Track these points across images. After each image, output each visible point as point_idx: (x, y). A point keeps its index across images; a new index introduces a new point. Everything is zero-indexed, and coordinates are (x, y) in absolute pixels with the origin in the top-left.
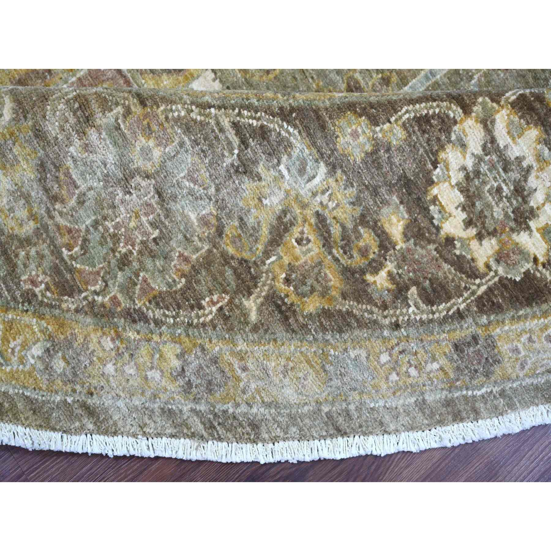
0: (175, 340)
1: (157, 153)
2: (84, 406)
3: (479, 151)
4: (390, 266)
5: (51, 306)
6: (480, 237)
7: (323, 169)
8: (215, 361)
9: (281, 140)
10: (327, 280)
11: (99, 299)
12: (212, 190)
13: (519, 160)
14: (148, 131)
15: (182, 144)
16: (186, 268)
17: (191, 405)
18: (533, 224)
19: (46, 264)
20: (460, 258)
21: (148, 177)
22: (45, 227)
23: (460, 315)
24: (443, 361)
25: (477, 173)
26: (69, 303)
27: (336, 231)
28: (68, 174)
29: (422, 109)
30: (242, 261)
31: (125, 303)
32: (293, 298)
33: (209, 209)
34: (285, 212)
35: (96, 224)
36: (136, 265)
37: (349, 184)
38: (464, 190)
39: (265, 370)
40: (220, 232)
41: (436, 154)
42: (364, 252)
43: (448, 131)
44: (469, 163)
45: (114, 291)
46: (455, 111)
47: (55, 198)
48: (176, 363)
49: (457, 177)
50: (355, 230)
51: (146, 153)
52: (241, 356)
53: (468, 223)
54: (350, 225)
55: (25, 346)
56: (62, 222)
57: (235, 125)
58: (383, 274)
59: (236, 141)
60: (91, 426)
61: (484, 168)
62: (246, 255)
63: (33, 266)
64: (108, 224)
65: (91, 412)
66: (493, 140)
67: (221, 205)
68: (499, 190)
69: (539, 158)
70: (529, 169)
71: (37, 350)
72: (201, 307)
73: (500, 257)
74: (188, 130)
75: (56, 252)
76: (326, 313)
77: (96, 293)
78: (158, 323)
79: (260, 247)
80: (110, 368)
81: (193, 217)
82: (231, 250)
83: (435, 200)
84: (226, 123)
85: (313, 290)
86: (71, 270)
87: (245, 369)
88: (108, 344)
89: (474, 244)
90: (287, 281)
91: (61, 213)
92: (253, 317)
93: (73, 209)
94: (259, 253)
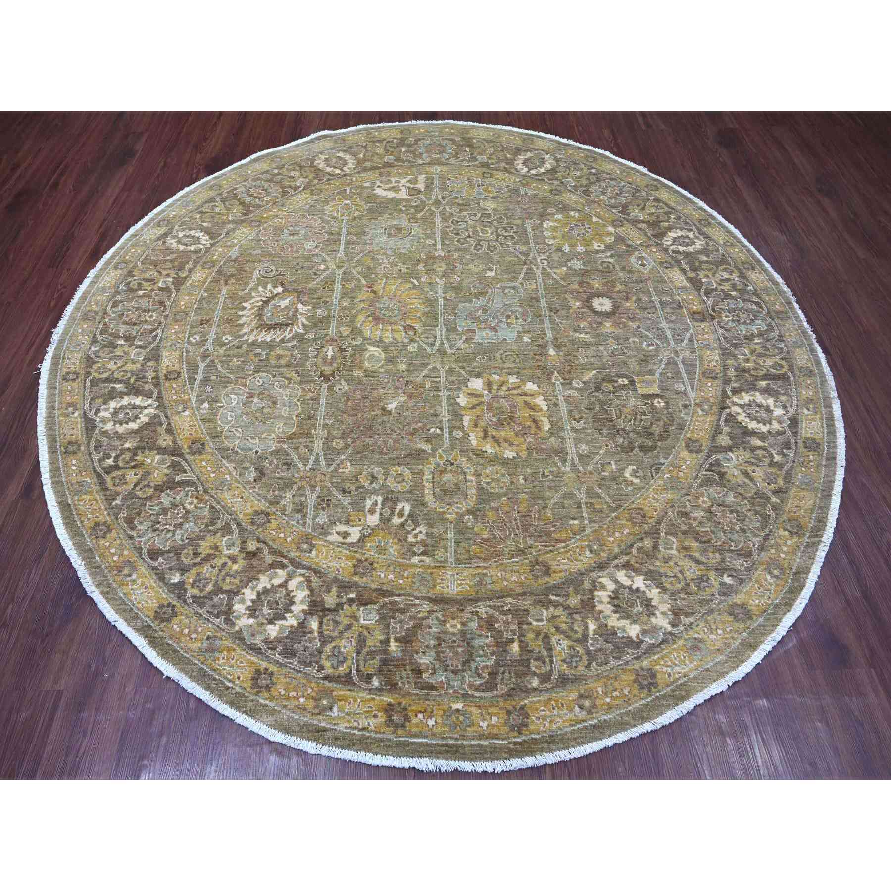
0: (778, 528)
1: (706, 499)
2: (795, 574)
3: (742, 411)
4: (773, 452)
5: (754, 564)
6: (770, 424)
7: (730, 454)
8: (789, 520)
9: (716, 461)
10: (772, 472)
11: (756, 546)
12: (725, 489)
13: (750, 401)
14: (698, 498)
15: (706, 490)
16: (753, 512)
17: (806, 537)
18: (772, 409)
19: (735, 557)
20: (776, 432)
21: (712, 506)
22: (719, 550)
23: (796, 442)
24: (810, 453)
25: (749, 414)
26: (755, 557)
27: (753, 460)
28: (702, 532)
29: (723, 419)
30: (756, 493)
31: (761, 538)
32: (776, 486)
33: (731, 493)
34: (741, 471)
35: (724, 532)
36: (746, 527)
37: (738, 448)
38: (753, 420)
39: (797, 507)
40: (741, 494)
41: (737, 422)
42: (765, 457)
43: (732, 415)
44: (744, 414)
45: (754, 539)
46: (728, 411)
47: (709, 541)
48: (786, 533)
49: (747, 420)
50: (755, 455)
51: (704, 502)
52: (789, 512)
53: (765, 424)
54: (753, 456)
55: (766, 580)
56: (719, 543)
57: (706, 471)
58: (775, 456)
59: (711, 473)
60: (805, 576)
61: (748, 412)
62: (754, 491)
63: (735, 562)
64: (726, 528)
65: (797, 573)
66: (741, 405)
67: (731, 489)
68: (757, 411)
69: (752, 396)
70: (754, 400)
71: (768, 577)
72: (770, 516)
73: (780, 422)
74: (702, 486)
75: (732, 551)
76: (785, 478)
77: (754, 546)
78: (771, 531)
79: (752, 485)
80: (782, 556)
81: (733, 499)
82: (750, 495)
83: (753, 429)
84: (705, 473)
85: (775, 478)
86: (741, 550)
87: (795, 512)
88: (773, 551)
89: (772, 427)
90: (769, 484)
91: (716, 542)
92: (778, 501)
93: (715, 537)
94: (754, 487)
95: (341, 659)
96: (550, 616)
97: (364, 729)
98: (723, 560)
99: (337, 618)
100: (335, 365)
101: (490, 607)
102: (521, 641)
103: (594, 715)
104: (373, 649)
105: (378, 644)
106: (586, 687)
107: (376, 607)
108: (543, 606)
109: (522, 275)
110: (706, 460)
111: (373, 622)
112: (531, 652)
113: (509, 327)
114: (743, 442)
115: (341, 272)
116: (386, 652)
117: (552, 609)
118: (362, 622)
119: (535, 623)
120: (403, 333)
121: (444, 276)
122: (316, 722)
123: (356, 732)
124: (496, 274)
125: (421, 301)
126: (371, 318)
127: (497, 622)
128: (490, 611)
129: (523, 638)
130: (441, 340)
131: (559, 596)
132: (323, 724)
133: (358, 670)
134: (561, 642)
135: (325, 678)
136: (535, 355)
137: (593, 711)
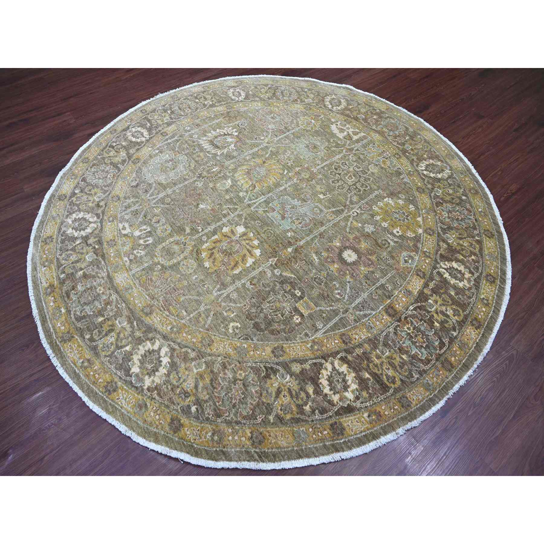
0: (249, 428)
1: (243, 374)
2: (222, 451)
3: (331, 370)
4: (310, 403)
6: (334, 394)
7: (288, 376)
8: (261, 433)
9: (276, 369)
10: (292, 408)
11: (228, 418)
12: (259, 383)
13: (343, 372)
14: (241, 369)
15: (250, 372)
16: (252, 407)
17: (254, 449)
18: (349, 390)
19: (212, 408)
20: (329, 400)
21: (241, 380)
22: (212, 397)
23: (331, 417)
24: (328, 430)
25: (332, 376)
27: (294, 393)
28: (219, 381)
29: (314, 361)
30: (268, 404)
31: (235, 419)
32: (283, 415)
33: (258, 388)
34: (279, 388)
35: (226, 394)
36: (237, 406)
37: (296, 379)
38: (329, 381)
39: (276, 436)
40: (261, 395)
41: (319, 371)
42: (302, 399)
43: (322, 366)
44: (329, 374)
45: (232, 415)
46: (323, 361)
47: (214, 388)
48: (249, 435)
49: (326, 377)
50: (299, 392)
51: (240, 374)
52: (268, 432)
53: (331, 390)
54: (298, 391)
55: (206, 433)
56: (216, 394)
57: (264, 366)
58: (308, 406)
59: (265, 370)
60: (224, 458)
61: (333, 375)
62: (269, 402)
63: (208, 409)
64: (229, 394)
65: (224, 453)
66: (335, 368)
67: (261, 387)
68: (338, 381)
69: (348, 371)
70: (346, 375)
71: (210, 434)
72: (257, 419)
73: (341, 399)
74: (252, 368)
75: (215, 404)
76: (293, 419)
77: (226, 416)
78: (244, 424)
79: (273, 399)
80: (230, 438)
81: (253, 391)
82: (264, 400)
83: (321, 383)
84: (262, 366)
85: (288, 412)
86: (219, 409)
87: (270, 436)
88: (230, 431)
89: (333, 396)
90: (281, 410)
91: (216, 392)
92: (272, 421)
93: (219, 391)
94: (273, 401)
95: (67, 259)
96: (125, 327)
97: (41, 283)
98: (206, 401)
99: (84, 248)
100: (209, 175)
101: (117, 299)
102: (105, 320)
103: (81, 370)
104: (76, 267)
105: (79, 268)
106: (95, 360)
107: (95, 257)
108: (128, 321)
109: (334, 210)
110: (273, 363)
111: (88, 260)
112: (102, 327)
113: (291, 223)
114: (304, 381)
115: (265, 145)
116: (77, 272)
117: (129, 326)
118: (87, 257)
119: (117, 322)
120: (248, 186)
121: (301, 180)
122: (38, 265)
123: (39, 281)
124: (323, 199)
125: (275, 181)
126: (247, 170)
127: (110, 306)
128: (115, 300)
129: (107, 320)
130: (256, 202)
131: (138, 326)
132: (38, 268)
133: (65, 267)
134: (113, 338)
135: (57, 258)
136: (281, 243)
137: (83, 368)
